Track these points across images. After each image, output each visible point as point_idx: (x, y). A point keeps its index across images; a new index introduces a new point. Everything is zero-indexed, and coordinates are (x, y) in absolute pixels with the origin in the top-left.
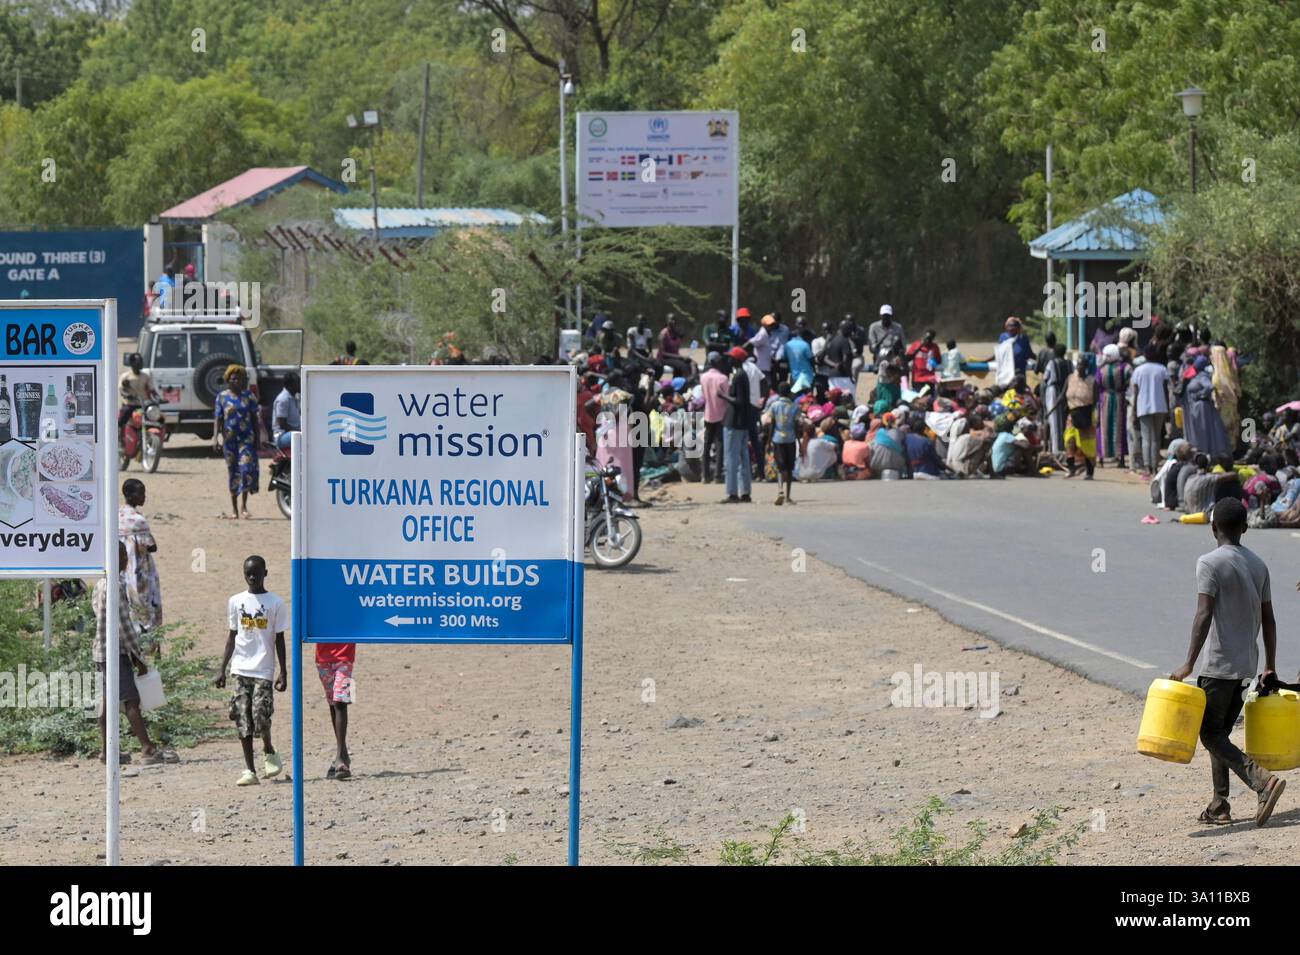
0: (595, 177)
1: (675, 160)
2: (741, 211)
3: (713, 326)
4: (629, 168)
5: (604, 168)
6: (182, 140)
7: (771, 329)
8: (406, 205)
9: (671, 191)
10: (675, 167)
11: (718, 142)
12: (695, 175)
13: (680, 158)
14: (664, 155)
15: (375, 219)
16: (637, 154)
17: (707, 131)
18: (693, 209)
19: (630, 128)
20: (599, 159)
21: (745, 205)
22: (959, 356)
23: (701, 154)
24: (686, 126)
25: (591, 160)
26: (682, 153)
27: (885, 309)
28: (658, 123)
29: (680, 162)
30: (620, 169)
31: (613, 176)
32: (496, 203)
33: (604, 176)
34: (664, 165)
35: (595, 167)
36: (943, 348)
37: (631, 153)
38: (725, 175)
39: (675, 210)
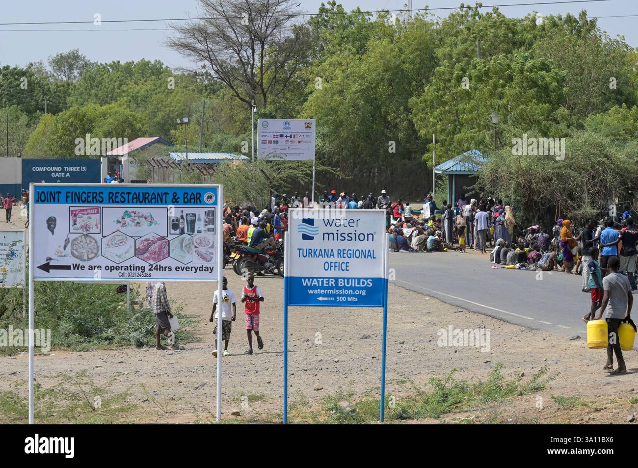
0: (264, 142)
1: (293, 137)
2: (316, 155)
3: (322, 196)
4: (276, 139)
5: (268, 139)
6: (113, 127)
7: (343, 198)
8: (196, 151)
9: (291, 147)
10: (292, 139)
11: (308, 130)
12: (299, 142)
13: (294, 136)
14: (289, 135)
15: (187, 156)
16: (279, 134)
17: (304, 126)
18: (299, 154)
19: (277, 125)
20: (265, 136)
21: (317, 153)
22: (410, 208)
23: (302, 134)
24: (297, 125)
25: (262, 136)
26: (295, 134)
27: (383, 191)
28: (287, 123)
29: (294, 137)
30: (273, 139)
31: (270, 142)
32: (228, 151)
33: (267, 142)
34: (289, 138)
35: (264, 139)
36: (405, 205)
37: (277, 134)
38: (311, 142)
39: (292, 154)
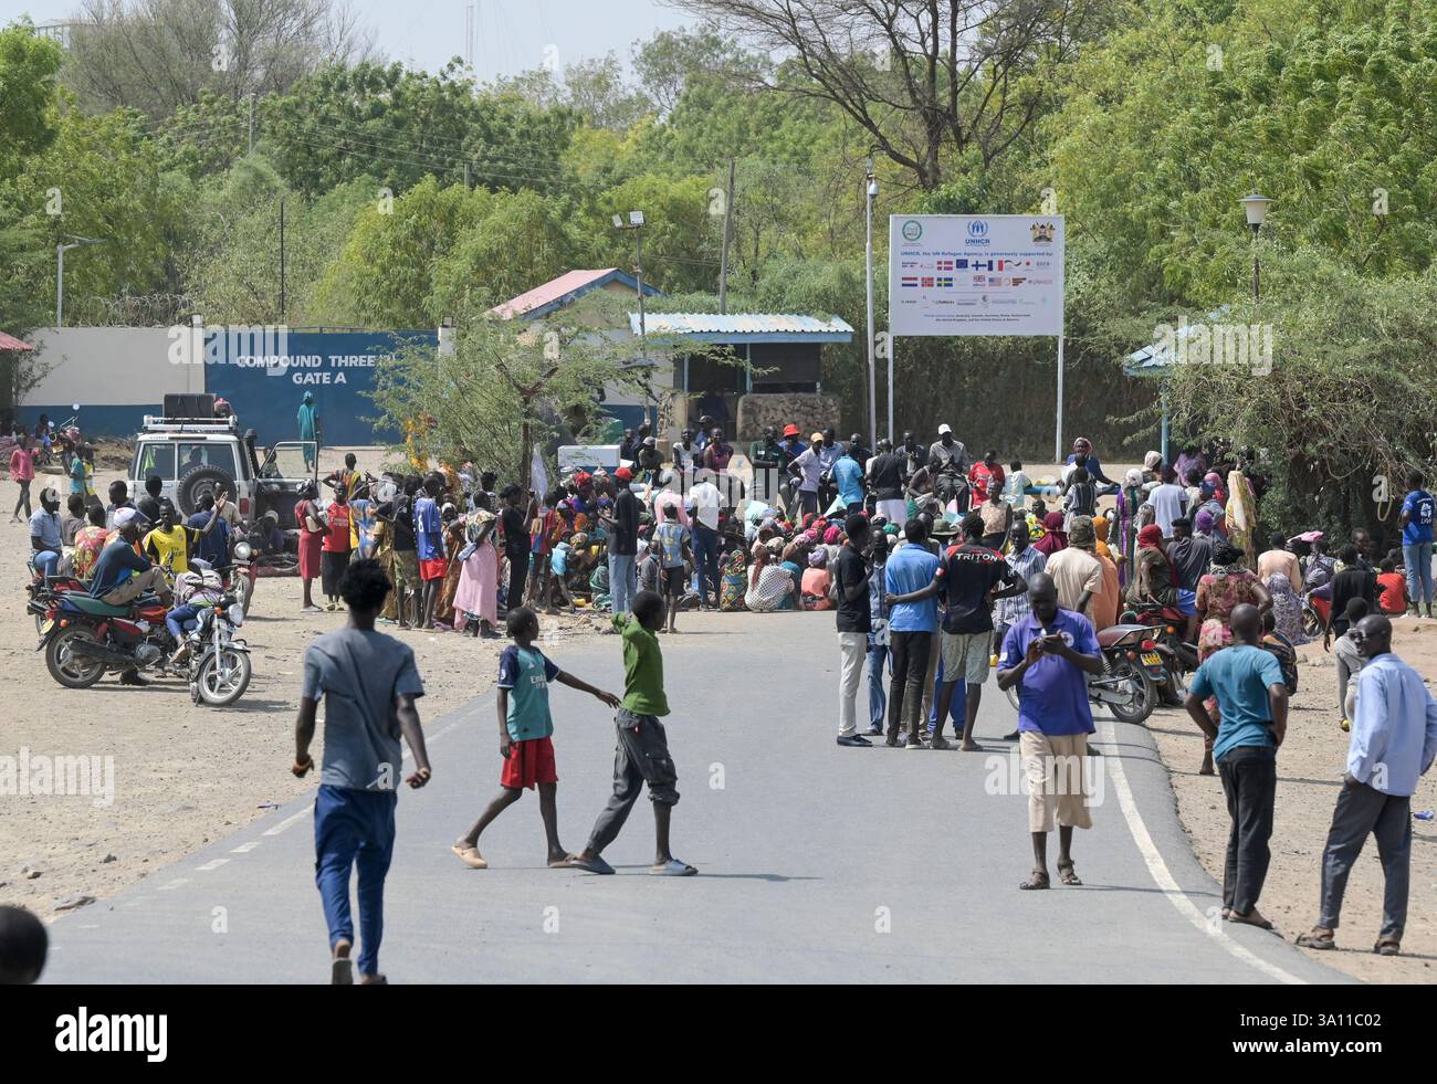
0: (909, 283)
1: (995, 266)
2: (1067, 320)
4: (945, 274)
5: (920, 273)
8: (711, 310)
9: (990, 298)
10: (995, 273)
11: (1042, 247)
12: (1016, 282)
13: (1001, 263)
14: (984, 260)
16: (954, 259)
17: (1032, 235)
18: (1015, 317)
19: (949, 233)
20: (913, 264)
21: (1071, 315)
22: (1022, 477)
23: (1024, 259)
24: (1007, 232)
25: (904, 265)
26: (1004, 258)
28: (978, 227)
29: (1001, 268)
30: (935, 274)
31: (928, 282)
32: (803, 310)
33: (919, 282)
34: (983, 271)
35: (909, 272)
37: (948, 258)
38: (1051, 282)
39: (994, 318)
